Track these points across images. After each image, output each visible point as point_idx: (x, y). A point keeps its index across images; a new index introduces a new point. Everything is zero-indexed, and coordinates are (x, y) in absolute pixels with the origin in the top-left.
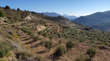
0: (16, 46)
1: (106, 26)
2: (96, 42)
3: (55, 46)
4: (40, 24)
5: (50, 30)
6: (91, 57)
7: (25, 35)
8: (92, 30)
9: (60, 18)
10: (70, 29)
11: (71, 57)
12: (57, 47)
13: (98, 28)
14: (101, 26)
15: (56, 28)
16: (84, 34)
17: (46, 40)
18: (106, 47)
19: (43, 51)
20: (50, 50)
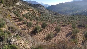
0: (9, 22)
1: (66, 12)
2: (60, 22)
3: (33, 26)
4: (25, 9)
5: (31, 14)
6: (57, 32)
7: (14, 16)
8: (59, 15)
9: (39, 6)
10: (45, 14)
11: (44, 34)
12: (35, 27)
13: (62, 13)
14: (64, 12)
15: (35, 13)
16: (54, 17)
17: (27, 22)
18: (66, 25)
19: (25, 29)
20: (30, 28)
